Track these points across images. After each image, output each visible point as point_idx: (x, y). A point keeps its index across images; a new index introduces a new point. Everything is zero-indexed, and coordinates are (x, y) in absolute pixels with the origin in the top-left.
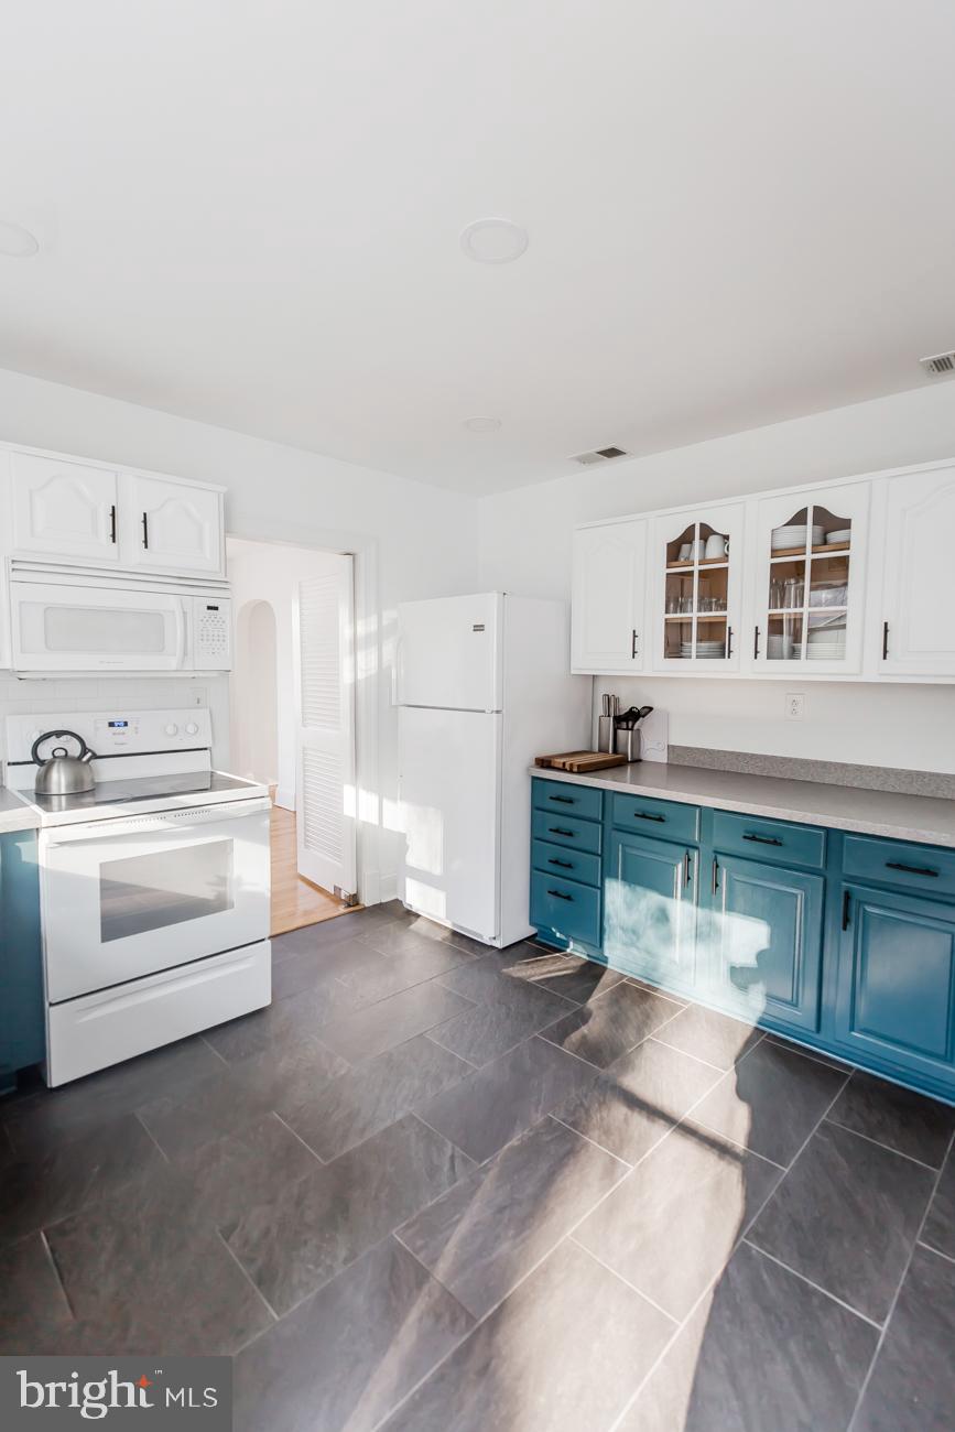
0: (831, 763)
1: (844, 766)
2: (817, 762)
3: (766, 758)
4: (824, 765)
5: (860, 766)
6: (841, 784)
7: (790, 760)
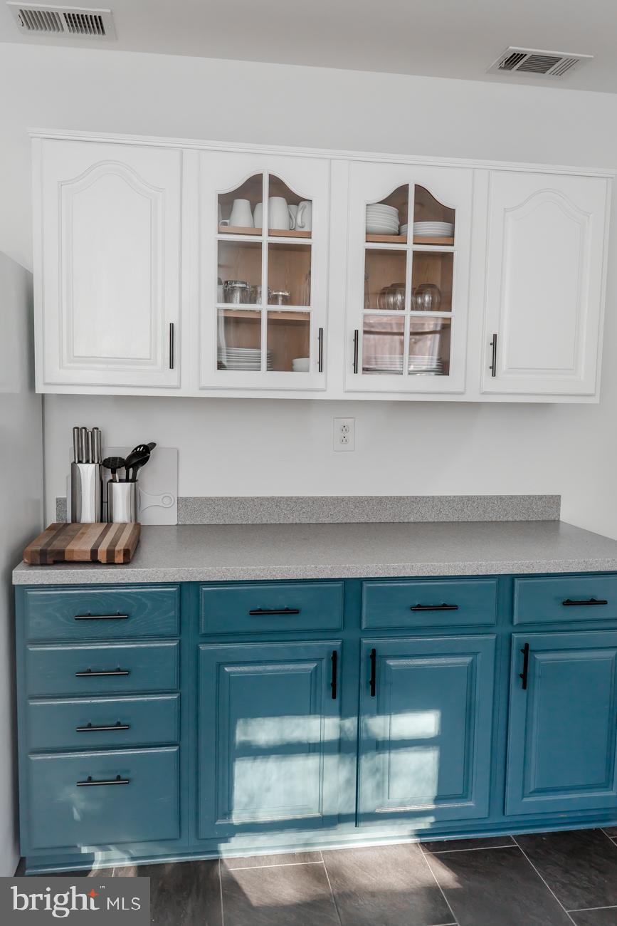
0: (387, 498)
1: (400, 499)
2: (372, 498)
3: (314, 500)
4: (380, 500)
5: (416, 498)
6: (397, 521)
7: (343, 499)
